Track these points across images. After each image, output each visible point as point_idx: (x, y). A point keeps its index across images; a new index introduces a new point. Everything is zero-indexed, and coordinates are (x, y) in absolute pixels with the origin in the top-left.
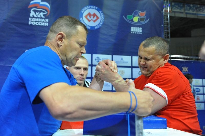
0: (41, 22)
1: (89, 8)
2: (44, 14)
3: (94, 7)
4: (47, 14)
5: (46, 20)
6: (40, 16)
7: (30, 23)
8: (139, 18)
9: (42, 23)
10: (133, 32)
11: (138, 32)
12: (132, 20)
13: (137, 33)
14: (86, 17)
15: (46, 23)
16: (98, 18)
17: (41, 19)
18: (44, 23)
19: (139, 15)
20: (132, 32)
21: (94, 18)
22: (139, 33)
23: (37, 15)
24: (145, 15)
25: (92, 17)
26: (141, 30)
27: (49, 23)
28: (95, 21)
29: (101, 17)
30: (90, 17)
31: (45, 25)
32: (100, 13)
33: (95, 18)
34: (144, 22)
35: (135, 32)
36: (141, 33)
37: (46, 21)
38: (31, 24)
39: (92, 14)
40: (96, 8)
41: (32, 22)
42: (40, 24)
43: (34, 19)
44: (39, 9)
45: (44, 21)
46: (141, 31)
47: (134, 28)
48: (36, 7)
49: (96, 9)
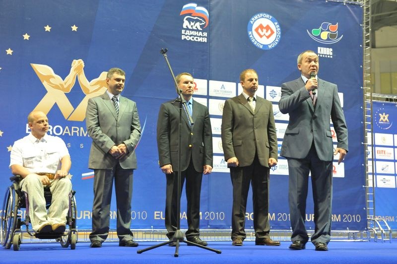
0: (198, 36)
1: (261, 18)
2: (201, 24)
3: (268, 16)
4: (205, 24)
5: (204, 33)
6: (196, 27)
7: (183, 37)
8: (328, 34)
9: (199, 38)
14: (257, 30)
15: (204, 38)
16: (272, 32)
17: (198, 32)
18: (201, 38)
21: (267, 32)
23: (192, 26)
24: (338, 30)
25: (265, 30)
27: (208, 37)
28: (268, 37)
29: (277, 31)
30: (262, 31)
31: (203, 41)
32: (275, 24)
33: (269, 32)
34: (336, 41)
37: (204, 36)
38: (185, 39)
39: (265, 26)
40: (269, 17)
41: (186, 36)
42: (197, 39)
43: (188, 32)
44: (195, 17)
45: (202, 35)
48: (190, 14)
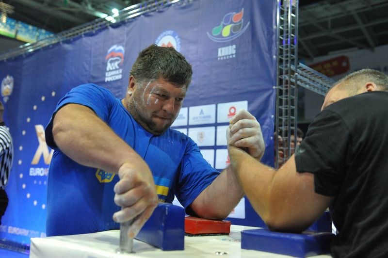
1: (163, 37)
8: (231, 28)
10: (220, 57)
11: (229, 55)
12: (220, 36)
13: (228, 57)
19: (232, 21)
20: (219, 59)
22: (231, 57)
24: (243, 18)
26: (234, 49)
29: (177, 46)
32: (176, 39)
34: (240, 32)
35: (223, 57)
36: (234, 56)
39: (166, 44)
46: (234, 52)
47: (223, 49)
49: (172, 34)
